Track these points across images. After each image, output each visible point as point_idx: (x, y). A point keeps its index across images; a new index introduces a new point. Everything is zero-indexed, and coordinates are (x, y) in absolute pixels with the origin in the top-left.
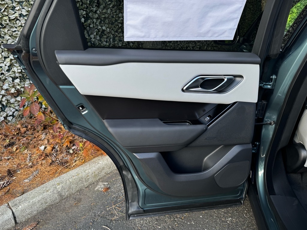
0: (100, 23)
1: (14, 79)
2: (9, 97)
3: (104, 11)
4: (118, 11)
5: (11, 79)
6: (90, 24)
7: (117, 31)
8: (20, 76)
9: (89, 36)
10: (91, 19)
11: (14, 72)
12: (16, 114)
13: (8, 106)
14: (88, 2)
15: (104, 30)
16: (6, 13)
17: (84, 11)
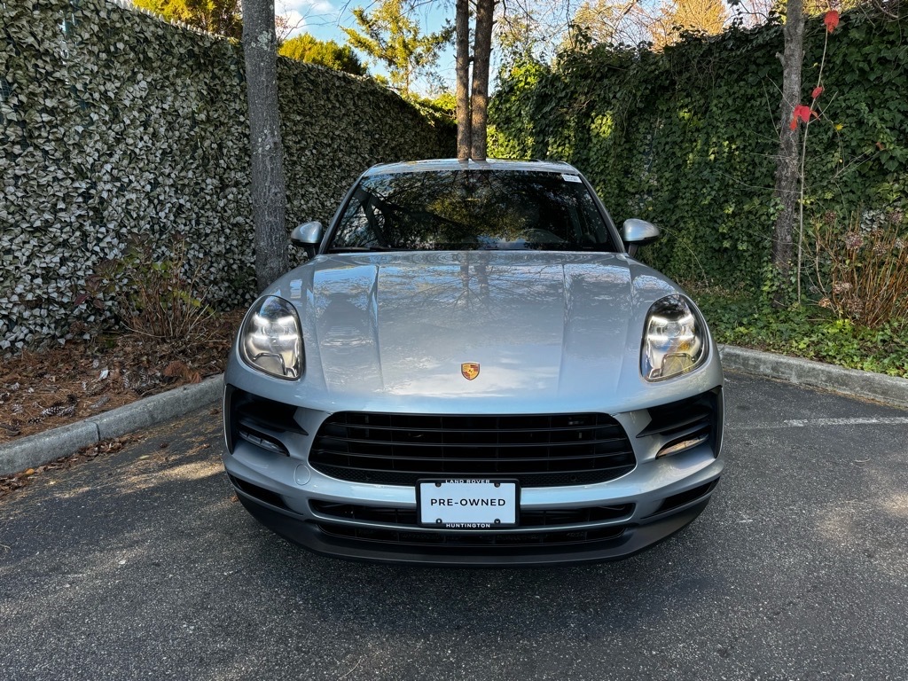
0: (176, 192)
1: (34, 277)
2: (22, 307)
3: (183, 174)
4: (204, 175)
5: (30, 278)
6: (158, 195)
8: (43, 274)
9: (157, 214)
10: (161, 185)
11: (35, 266)
13: (19, 323)
14: (158, 160)
15: (183, 205)
17: (151, 173)
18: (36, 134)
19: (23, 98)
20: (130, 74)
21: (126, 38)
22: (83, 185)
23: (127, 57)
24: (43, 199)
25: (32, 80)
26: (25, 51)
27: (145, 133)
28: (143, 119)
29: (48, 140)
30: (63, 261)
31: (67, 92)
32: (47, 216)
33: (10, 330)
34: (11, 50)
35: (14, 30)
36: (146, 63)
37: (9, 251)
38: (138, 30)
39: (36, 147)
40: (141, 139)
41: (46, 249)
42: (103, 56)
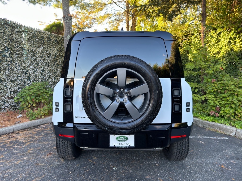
0: (49, 73)
1: (11, 92)
2: (8, 99)
3: (51, 68)
4: (57, 68)
5: (10, 92)
7: (56, 76)
8: (13, 91)
9: (43, 77)
10: (45, 71)
11: (12, 89)
12: (9, 106)
13: (7, 102)
14: (44, 65)
15: (51, 76)
16: (13, 69)
17: (42, 68)
18: (14, 59)
19: (11, 52)
20: (39, 46)
21: (39, 38)
22: (25, 71)
23: (39, 42)
24: (15, 74)
25: (14, 48)
26: (13, 41)
27: (42, 59)
28: (42, 56)
29: (17, 61)
30: (19, 89)
31: (22, 50)
32: (16, 78)
33: (4, 104)
34: (10, 41)
35: (11, 37)
36: (44, 43)
37: (5, 86)
38: (42, 36)
39: (14, 62)
40: (41, 60)
41: (15, 85)
42: (32, 42)
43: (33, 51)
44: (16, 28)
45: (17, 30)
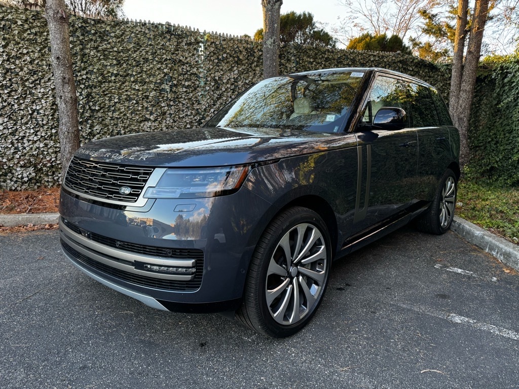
18: (180, 96)
19: (175, 82)
20: (230, 68)
21: (228, 51)
22: (198, 118)
23: (228, 60)
24: (181, 123)
25: (180, 75)
26: (178, 63)
29: (185, 99)
31: (196, 78)
34: (172, 63)
36: (239, 62)
38: (236, 47)
39: (180, 102)
40: (231, 97)
42: (216, 61)
43: (216, 80)
44: (184, 38)
45: (186, 41)
